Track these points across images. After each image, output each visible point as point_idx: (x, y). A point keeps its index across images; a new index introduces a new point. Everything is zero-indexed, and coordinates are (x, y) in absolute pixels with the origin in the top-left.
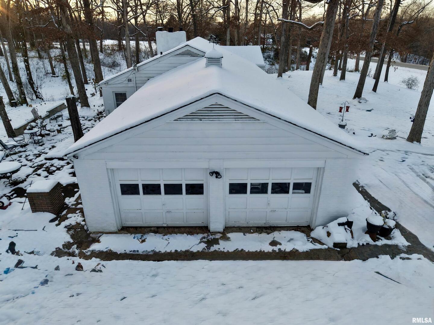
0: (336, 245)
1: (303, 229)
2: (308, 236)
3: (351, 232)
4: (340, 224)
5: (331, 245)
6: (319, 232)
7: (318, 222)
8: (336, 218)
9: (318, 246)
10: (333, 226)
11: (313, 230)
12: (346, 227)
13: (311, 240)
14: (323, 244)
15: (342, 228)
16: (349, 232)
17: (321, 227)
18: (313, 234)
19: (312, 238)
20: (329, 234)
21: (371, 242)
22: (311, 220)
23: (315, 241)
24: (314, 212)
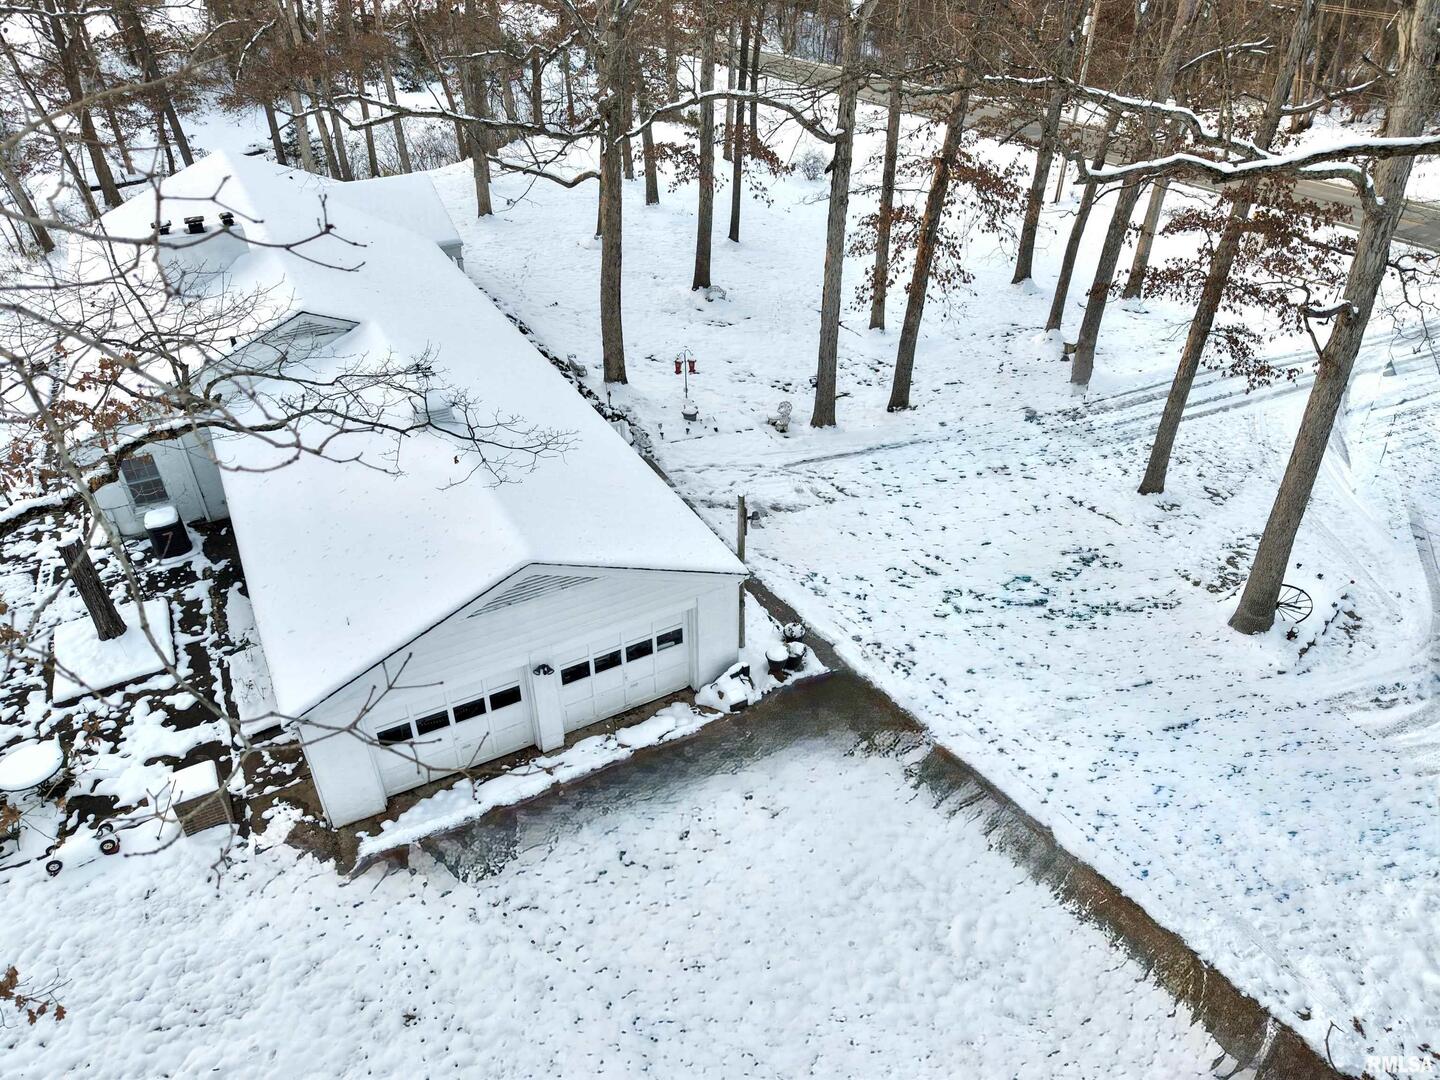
0: (734, 708)
1: (682, 695)
2: (692, 704)
3: (750, 681)
4: (732, 676)
5: (727, 710)
6: (706, 696)
7: (702, 680)
8: (725, 669)
9: (711, 718)
10: (725, 681)
11: (696, 692)
12: (742, 676)
13: (698, 710)
14: (715, 711)
15: (737, 680)
16: (747, 682)
17: (709, 686)
18: (699, 700)
19: (699, 706)
20: (721, 695)
21: (779, 684)
22: (692, 680)
23: (706, 709)
24: (692, 666)
